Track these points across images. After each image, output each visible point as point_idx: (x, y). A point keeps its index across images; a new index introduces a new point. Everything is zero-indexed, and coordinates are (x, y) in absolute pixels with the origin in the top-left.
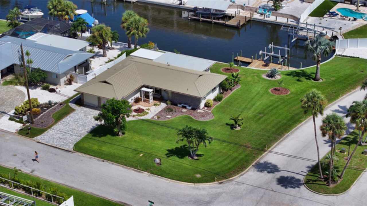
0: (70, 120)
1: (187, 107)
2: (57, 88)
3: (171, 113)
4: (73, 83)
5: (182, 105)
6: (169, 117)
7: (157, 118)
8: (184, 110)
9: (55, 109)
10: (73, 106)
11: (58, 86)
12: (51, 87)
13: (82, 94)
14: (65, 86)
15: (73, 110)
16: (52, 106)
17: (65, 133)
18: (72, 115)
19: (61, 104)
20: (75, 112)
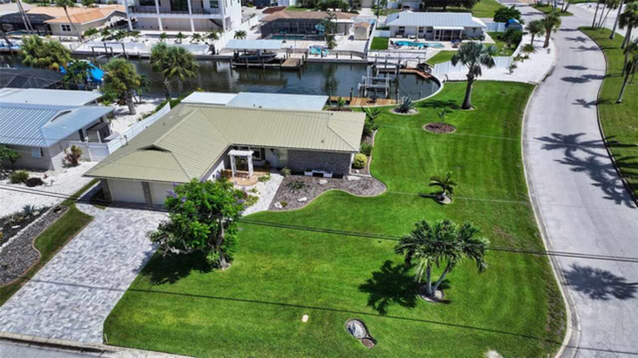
0: (84, 246)
1: (325, 175)
2: (46, 177)
3: (302, 191)
4: (79, 162)
5: (314, 171)
6: (305, 199)
7: (281, 206)
8: (323, 181)
9: (42, 224)
10: (85, 208)
11: (48, 173)
12: (32, 175)
13: (104, 181)
14: (64, 170)
15: (87, 219)
16: (33, 218)
17: (74, 285)
18: (86, 231)
19: (56, 210)
20: (92, 224)
